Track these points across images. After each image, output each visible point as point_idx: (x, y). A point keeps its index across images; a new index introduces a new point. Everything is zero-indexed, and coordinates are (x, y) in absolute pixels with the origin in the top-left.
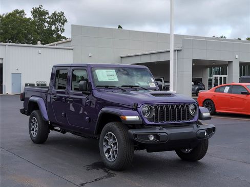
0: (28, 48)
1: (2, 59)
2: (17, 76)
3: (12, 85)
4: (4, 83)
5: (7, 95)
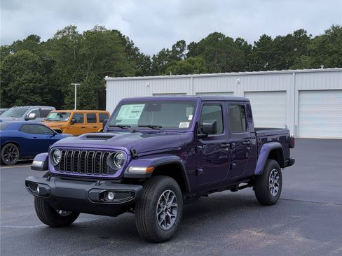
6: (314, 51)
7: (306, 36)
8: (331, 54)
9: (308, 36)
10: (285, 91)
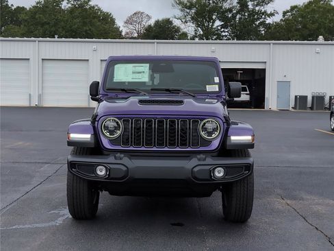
0: (301, 46)
1: (265, 62)
2: (284, 85)
3: (278, 97)
4: (266, 96)
5: (270, 111)
6: (26, 21)
7: (7, 5)
8: (43, 25)
9: (10, 6)
10: (29, 59)
